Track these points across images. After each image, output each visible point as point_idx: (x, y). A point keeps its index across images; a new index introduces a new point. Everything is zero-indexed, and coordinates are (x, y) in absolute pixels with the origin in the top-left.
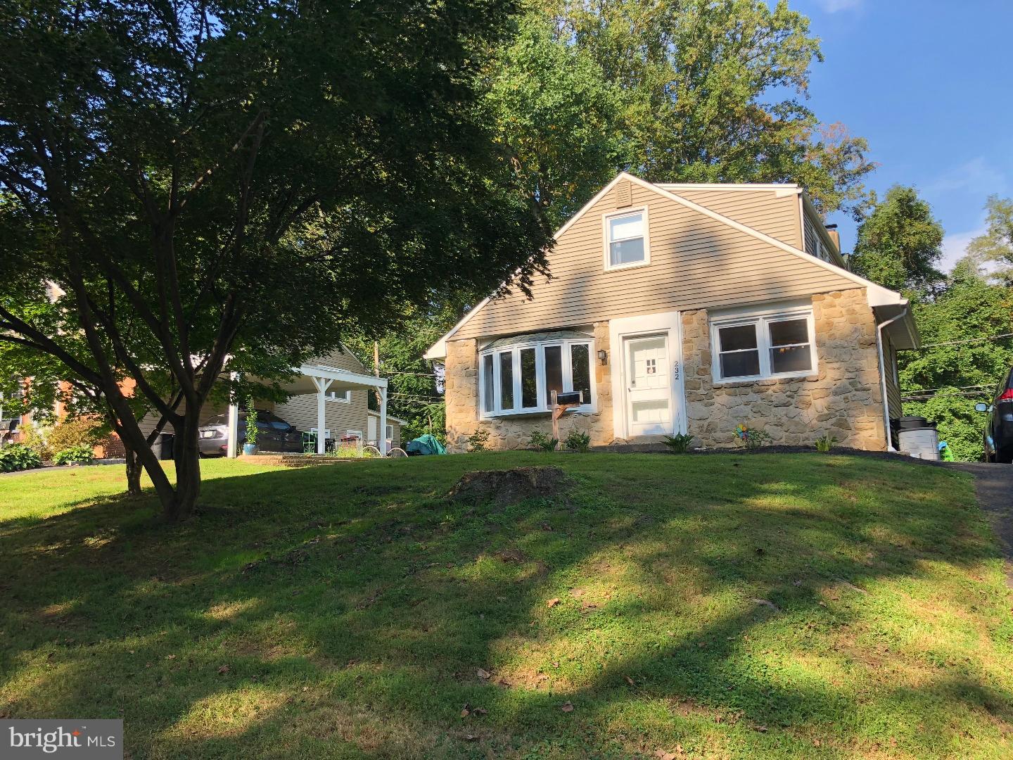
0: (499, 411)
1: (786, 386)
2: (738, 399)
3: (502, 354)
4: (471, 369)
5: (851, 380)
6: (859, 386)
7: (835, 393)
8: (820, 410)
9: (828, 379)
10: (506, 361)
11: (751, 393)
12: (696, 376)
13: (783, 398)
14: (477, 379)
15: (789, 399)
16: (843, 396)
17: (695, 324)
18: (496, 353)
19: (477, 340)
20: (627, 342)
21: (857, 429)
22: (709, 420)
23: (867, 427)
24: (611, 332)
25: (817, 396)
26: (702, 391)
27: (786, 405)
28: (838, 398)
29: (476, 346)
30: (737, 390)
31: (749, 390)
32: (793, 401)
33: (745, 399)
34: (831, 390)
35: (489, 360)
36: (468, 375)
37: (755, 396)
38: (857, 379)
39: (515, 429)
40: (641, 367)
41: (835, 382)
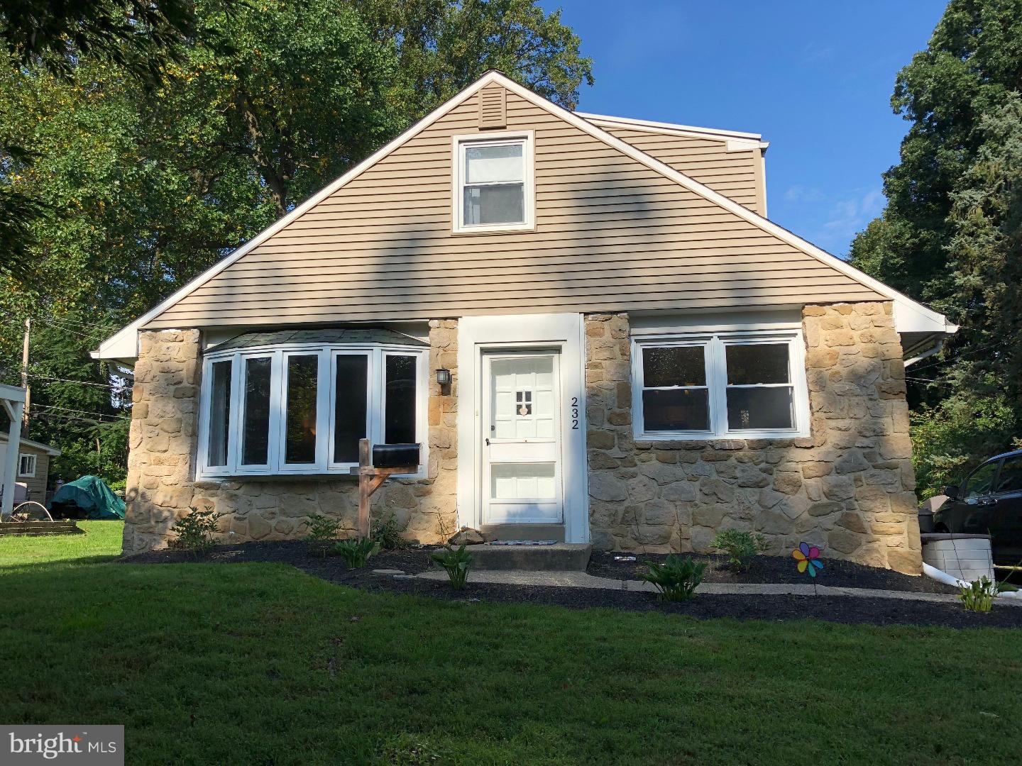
0: (235, 465)
1: (759, 452)
2: (678, 471)
3: (250, 362)
4: (185, 384)
5: (867, 450)
6: (880, 461)
7: (840, 470)
8: (814, 496)
9: (828, 447)
10: (259, 373)
11: (700, 462)
12: (607, 426)
13: (754, 473)
14: (197, 404)
15: (764, 475)
16: (852, 476)
17: (607, 336)
18: (238, 358)
19: (201, 333)
20: (487, 358)
21: (875, 532)
22: (626, 504)
23: (892, 530)
24: (460, 337)
25: (811, 473)
26: (615, 452)
27: (759, 485)
28: (844, 478)
29: (200, 342)
30: (677, 454)
31: (697, 455)
32: (771, 479)
33: (690, 470)
34: (833, 465)
35: (223, 371)
36: (179, 395)
37: (708, 466)
38: (876, 449)
39: (266, 501)
40: (507, 403)
41: (840, 452)
